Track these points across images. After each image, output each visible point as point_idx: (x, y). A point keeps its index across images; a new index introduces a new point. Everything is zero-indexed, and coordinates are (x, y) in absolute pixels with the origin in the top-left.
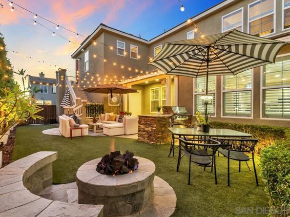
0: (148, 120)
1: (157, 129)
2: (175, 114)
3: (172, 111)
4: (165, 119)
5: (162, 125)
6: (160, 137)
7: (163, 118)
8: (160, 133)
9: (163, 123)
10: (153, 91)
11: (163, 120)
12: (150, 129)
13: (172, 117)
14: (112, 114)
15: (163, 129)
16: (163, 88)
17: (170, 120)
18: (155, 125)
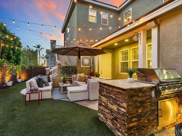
0: (112, 91)
1: (128, 112)
2: (161, 83)
3: (157, 77)
4: (143, 92)
5: (138, 104)
6: (133, 127)
7: (140, 90)
8: (134, 119)
9: (139, 99)
10: (123, 53)
11: (140, 94)
12: (115, 108)
13: (155, 87)
14: (82, 75)
15: (140, 111)
16: (133, 49)
17: (153, 93)
18: (125, 105)
